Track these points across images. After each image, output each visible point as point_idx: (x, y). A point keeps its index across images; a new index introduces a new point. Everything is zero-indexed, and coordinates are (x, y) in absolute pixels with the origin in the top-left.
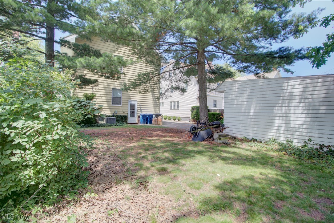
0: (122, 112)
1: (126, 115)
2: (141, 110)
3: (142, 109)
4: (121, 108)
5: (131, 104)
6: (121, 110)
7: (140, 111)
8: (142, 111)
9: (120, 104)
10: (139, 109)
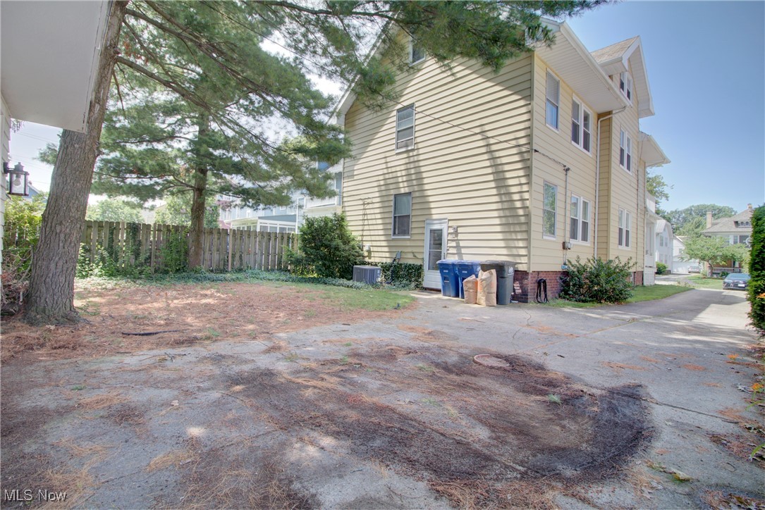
0: (411, 256)
1: (418, 263)
2: (458, 247)
3: (462, 244)
4: (408, 243)
5: (432, 231)
6: (410, 250)
7: (454, 251)
8: (463, 251)
9: (408, 234)
10: (454, 244)
